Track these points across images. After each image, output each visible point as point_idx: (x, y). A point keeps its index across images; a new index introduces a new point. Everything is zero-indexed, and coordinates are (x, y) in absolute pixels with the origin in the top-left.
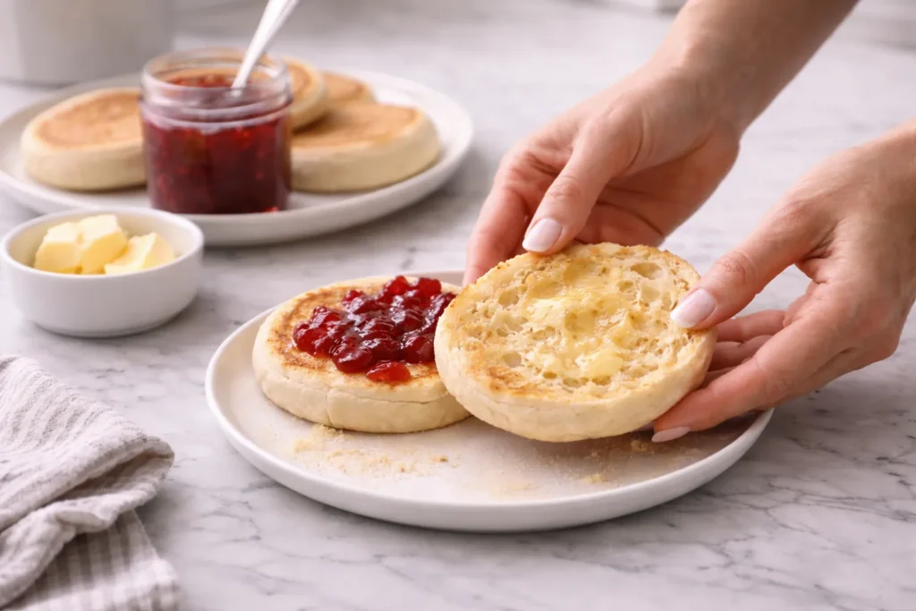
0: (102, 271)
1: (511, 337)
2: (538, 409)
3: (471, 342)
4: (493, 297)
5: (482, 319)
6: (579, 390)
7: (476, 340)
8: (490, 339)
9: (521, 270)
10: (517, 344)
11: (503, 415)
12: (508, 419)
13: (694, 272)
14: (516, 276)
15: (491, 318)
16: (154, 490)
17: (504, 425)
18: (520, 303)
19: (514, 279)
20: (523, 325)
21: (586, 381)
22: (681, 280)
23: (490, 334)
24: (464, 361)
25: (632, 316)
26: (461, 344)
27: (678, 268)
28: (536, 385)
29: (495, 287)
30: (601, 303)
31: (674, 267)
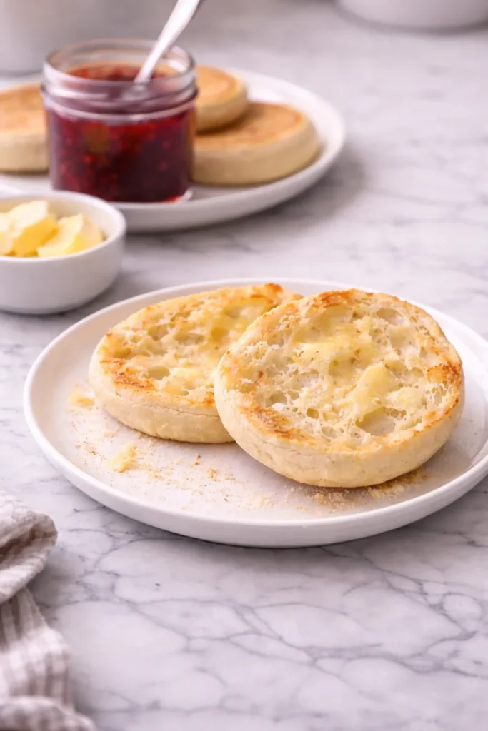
0: (35, 254)
1: (278, 378)
2: (299, 454)
3: (245, 384)
4: (262, 340)
5: (253, 360)
6: (336, 440)
7: (250, 381)
8: (261, 379)
9: (285, 316)
10: (284, 385)
11: (268, 455)
12: (271, 458)
13: (433, 321)
14: (281, 321)
15: (261, 358)
16: (41, 565)
17: (268, 463)
18: (286, 346)
19: (280, 324)
20: (290, 366)
21: (342, 431)
22: (422, 328)
23: (261, 374)
24: (238, 402)
25: (386, 366)
26: (237, 386)
27: (417, 316)
28: (299, 430)
29: (263, 332)
30: (358, 352)
31: (414, 315)
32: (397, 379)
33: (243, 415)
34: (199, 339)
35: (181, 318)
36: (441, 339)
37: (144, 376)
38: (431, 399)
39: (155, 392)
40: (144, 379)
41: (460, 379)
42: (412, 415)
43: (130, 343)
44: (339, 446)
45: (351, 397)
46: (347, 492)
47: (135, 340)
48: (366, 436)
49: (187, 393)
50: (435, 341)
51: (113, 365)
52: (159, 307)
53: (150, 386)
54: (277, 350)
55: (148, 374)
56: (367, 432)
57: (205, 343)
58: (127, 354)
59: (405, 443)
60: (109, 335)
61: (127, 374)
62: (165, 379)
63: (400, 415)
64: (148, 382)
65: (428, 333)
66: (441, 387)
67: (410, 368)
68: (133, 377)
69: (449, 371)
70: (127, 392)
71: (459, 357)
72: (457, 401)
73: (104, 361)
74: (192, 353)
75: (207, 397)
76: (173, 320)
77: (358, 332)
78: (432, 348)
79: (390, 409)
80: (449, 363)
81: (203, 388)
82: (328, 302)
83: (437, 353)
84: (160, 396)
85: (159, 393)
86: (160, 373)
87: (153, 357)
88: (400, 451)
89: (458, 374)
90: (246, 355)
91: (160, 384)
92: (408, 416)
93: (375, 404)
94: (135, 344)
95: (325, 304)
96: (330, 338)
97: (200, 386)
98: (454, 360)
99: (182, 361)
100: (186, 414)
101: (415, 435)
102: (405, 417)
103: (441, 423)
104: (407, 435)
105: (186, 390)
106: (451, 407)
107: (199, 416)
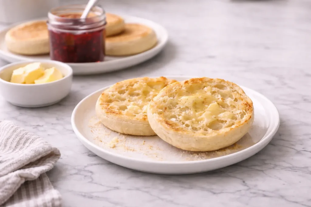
0: (34, 83)
1: (173, 110)
2: (182, 137)
3: (159, 111)
4: (166, 96)
5: (163, 103)
6: (198, 132)
7: (161, 110)
8: (166, 110)
9: (175, 87)
10: (175, 112)
11: (170, 138)
12: (171, 140)
13: (240, 88)
14: (173, 89)
15: (166, 102)
16: (52, 166)
17: (170, 142)
18: (175, 98)
19: (173, 90)
20: (177, 105)
21: (200, 129)
22: (235, 91)
23: (166, 108)
24: (157, 118)
25: (218, 104)
26: (156, 112)
27: (233, 87)
28: (182, 128)
29: (166, 93)
30: (205, 99)
31: (232, 86)
32: (223, 109)
33: (159, 123)
34: (138, 95)
35: (130, 87)
36: (243, 94)
37: (118, 109)
38: (239, 116)
39: (122, 115)
40: (118, 111)
41: (252, 109)
42: (229, 122)
43: (111, 97)
44: (199, 134)
45: (203, 116)
46: (207, 153)
47: (113, 95)
48: (210, 130)
49: (135, 116)
50: (241, 96)
51: (105, 106)
52: (121, 83)
53: (120, 113)
54: (172, 100)
55: (119, 109)
56: (211, 129)
57: (140, 96)
58: (110, 101)
59: (226, 133)
60: (103, 94)
61: (110, 109)
62: (126, 110)
63: (224, 122)
64: (119, 112)
65: (238, 93)
66: (244, 112)
67: (229, 105)
68: (113, 110)
69: (247, 106)
70: (111, 116)
71: (251, 100)
72: (250, 117)
73: (101, 104)
74: (135, 100)
75: (143, 117)
76: (127, 87)
77: (206, 92)
78: (240, 98)
79: (220, 120)
80: (247, 102)
81: (141, 113)
82: (193, 82)
83: (242, 100)
84: (124, 117)
85: (124, 116)
86: (124, 108)
87: (120, 102)
88: (224, 136)
89: (251, 107)
90: (160, 101)
91: (124, 112)
92: (228, 123)
93: (214, 118)
94: (113, 97)
95: (192, 83)
96: (193, 94)
97: (140, 113)
98: (249, 102)
99: (132, 103)
100: (135, 124)
101: (231, 129)
102: (226, 123)
103: (243, 125)
104: (228, 130)
105: (135, 114)
106: (248, 119)
107: (141, 125)
